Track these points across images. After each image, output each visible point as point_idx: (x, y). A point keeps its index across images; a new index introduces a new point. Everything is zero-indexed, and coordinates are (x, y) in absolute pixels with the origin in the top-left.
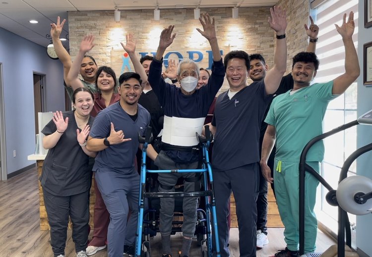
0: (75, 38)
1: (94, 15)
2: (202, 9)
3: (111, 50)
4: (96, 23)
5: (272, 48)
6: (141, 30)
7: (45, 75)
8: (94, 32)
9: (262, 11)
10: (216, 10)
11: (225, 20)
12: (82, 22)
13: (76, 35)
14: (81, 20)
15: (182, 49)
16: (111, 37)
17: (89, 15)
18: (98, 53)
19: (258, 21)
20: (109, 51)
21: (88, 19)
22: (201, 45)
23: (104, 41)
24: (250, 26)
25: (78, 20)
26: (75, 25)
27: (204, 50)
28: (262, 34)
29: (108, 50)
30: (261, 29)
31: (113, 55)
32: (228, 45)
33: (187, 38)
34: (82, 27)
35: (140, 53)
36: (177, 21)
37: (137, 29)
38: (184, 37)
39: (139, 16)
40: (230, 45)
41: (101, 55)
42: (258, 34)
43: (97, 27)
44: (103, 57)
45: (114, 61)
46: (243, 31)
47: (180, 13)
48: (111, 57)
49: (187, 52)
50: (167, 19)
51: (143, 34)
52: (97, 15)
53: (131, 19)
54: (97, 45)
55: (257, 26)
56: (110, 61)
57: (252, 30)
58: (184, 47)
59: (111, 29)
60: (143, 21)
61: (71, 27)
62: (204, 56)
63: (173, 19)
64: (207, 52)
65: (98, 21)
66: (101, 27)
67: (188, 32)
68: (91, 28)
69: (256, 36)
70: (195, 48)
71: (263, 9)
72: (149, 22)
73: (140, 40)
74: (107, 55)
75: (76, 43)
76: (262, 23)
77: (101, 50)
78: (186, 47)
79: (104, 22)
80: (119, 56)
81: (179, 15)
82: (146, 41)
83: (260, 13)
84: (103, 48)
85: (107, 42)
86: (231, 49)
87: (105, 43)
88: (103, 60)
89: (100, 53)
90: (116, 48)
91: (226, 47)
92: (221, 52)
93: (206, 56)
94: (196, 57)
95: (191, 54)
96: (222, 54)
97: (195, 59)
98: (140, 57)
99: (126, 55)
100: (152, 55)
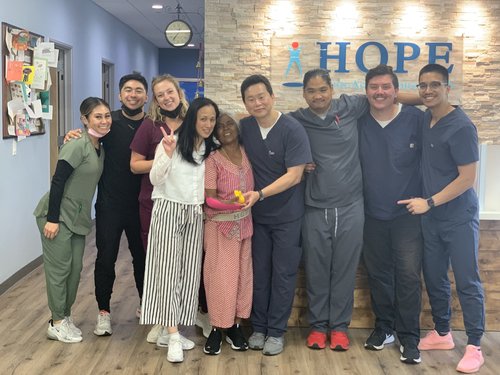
0: (214, 14)
3: (272, 35)
6: (321, 5)
7: (112, 65)
8: (246, 6)
13: (216, 9)
15: (387, 38)
18: (251, 40)
20: (268, 37)
22: (417, 33)
23: (261, 20)
24: (497, 7)
27: (422, 40)
29: (266, 36)
31: (275, 44)
32: (460, 35)
33: (396, 21)
35: (318, 43)
37: (316, 4)
38: (389, 19)
40: (464, 36)
41: (255, 44)
44: (258, 47)
45: (275, 53)
46: (486, 14)
48: (271, 47)
49: (395, 44)
51: (325, 12)
54: (250, 27)
56: (268, 55)
58: (389, 35)
62: (421, 51)
64: (427, 44)
67: (398, 12)
70: (408, 38)
73: (319, 21)
74: (265, 44)
75: (215, 23)
77: (254, 36)
78: (394, 36)
80: (283, 46)
82: (328, 23)
84: (260, 32)
85: (265, 23)
86: (465, 41)
87: (262, 24)
88: (258, 52)
89: (253, 41)
90: (280, 34)
91: (457, 37)
92: (450, 45)
93: (424, 51)
94: (408, 52)
95: (401, 47)
96: (451, 49)
97: (406, 55)
98: (318, 49)
99: (295, 45)
100: (338, 46)
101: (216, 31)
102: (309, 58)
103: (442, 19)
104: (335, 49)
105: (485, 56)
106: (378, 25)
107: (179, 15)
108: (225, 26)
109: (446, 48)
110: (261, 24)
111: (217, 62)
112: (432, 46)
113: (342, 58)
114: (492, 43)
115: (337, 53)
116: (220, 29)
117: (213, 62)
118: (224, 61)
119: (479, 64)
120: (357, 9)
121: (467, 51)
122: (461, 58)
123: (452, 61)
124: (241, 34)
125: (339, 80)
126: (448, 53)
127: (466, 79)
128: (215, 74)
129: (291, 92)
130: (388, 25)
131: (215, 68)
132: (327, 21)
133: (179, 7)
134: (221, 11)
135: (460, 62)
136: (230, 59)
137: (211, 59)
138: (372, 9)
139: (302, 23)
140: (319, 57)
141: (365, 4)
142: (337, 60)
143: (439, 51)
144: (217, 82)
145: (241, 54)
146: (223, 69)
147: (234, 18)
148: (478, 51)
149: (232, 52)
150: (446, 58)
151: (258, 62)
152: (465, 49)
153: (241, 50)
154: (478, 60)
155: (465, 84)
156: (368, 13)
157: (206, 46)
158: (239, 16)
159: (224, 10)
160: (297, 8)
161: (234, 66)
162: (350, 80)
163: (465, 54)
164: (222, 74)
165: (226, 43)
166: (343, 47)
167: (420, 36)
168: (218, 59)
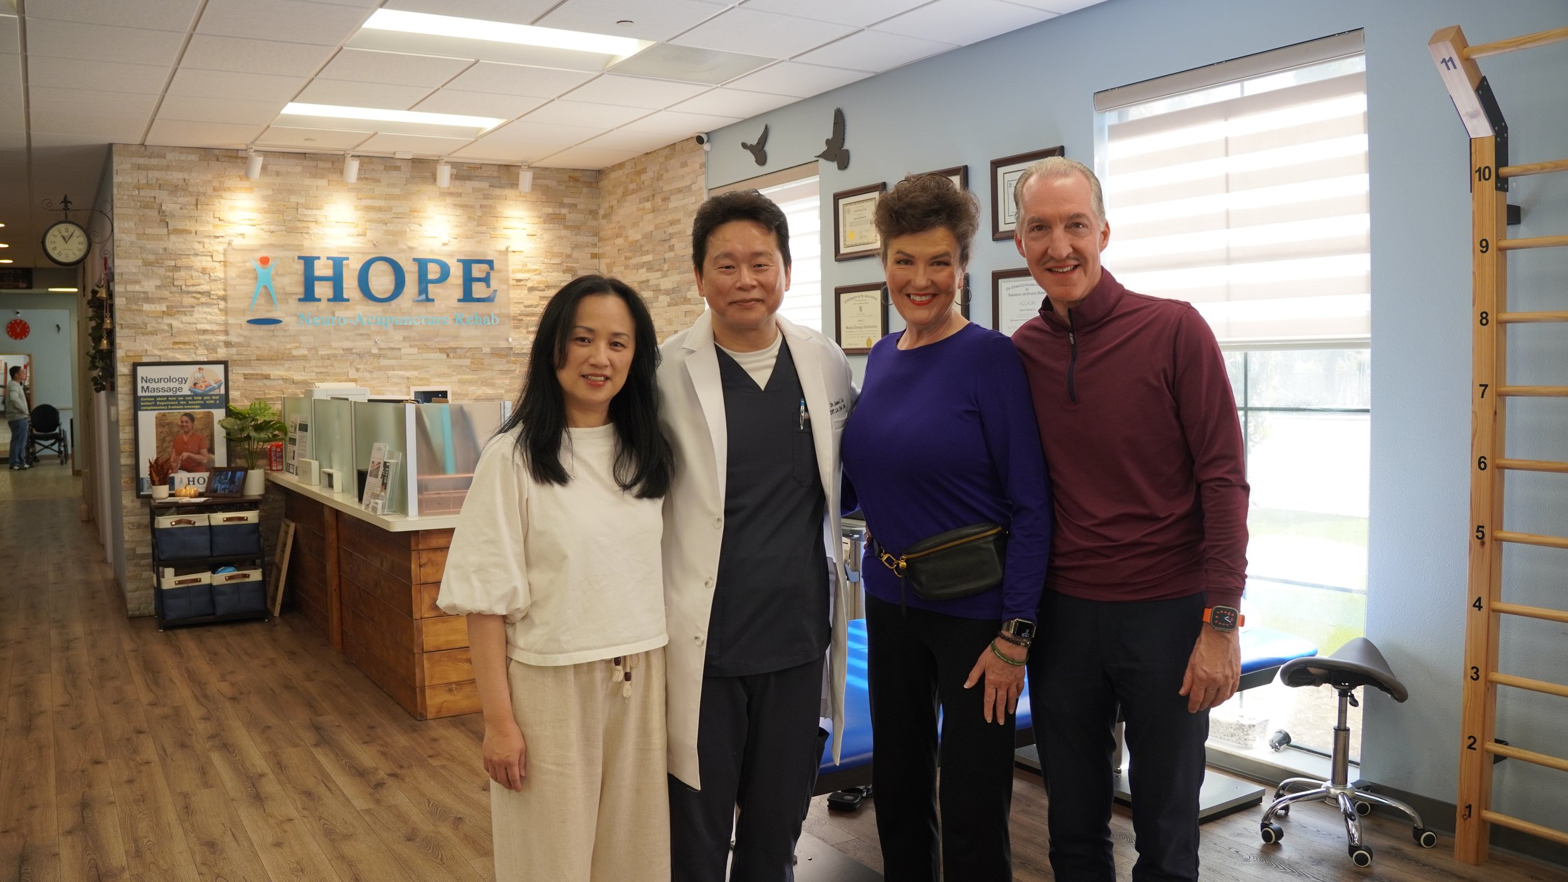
0: (131, 212)
1: (183, 157)
2: (454, 165)
3: (225, 246)
4: (186, 175)
5: (596, 261)
6: (302, 201)
8: (183, 200)
9: (576, 180)
10: (478, 168)
11: (498, 192)
12: (151, 174)
13: (132, 204)
14: (147, 168)
15: (403, 251)
16: (227, 215)
17: (170, 156)
18: (192, 252)
19: (566, 201)
20: (221, 248)
21: (168, 168)
22: (444, 244)
23: (208, 222)
24: (550, 211)
25: (139, 167)
26: (130, 180)
27: (451, 255)
28: (576, 228)
29: (218, 247)
30: (572, 217)
31: (231, 258)
32: (503, 248)
33: (414, 227)
34: (149, 185)
35: (300, 258)
36: (388, 185)
37: (294, 199)
38: (404, 224)
39: (299, 169)
40: (510, 249)
41: (199, 258)
42: (567, 227)
43: (190, 189)
44: (205, 264)
45: (232, 272)
46: (537, 220)
47: (398, 168)
48: (225, 263)
49: (414, 260)
50: (367, 179)
51: (308, 212)
52: (193, 158)
53: (278, 174)
54: (188, 232)
55: (564, 211)
56: (221, 275)
57: (553, 219)
58: (404, 247)
59: (227, 195)
60: (308, 181)
61: (119, 185)
62: (452, 271)
63: (379, 181)
64: (459, 261)
65: (194, 175)
66: (201, 190)
67: (416, 214)
68: (174, 189)
69: (564, 233)
70: (432, 252)
71: (576, 174)
72: (324, 182)
73: (299, 224)
74: (215, 258)
75: (132, 224)
76: (575, 205)
77: (198, 246)
78: (412, 248)
79: (209, 177)
80: (244, 262)
81: (394, 173)
82: (314, 229)
83: (571, 184)
84: (206, 240)
85: (215, 226)
86: (512, 258)
87: (211, 228)
88: (204, 271)
89: (196, 255)
90: (238, 242)
91: (500, 252)
92: (490, 263)
93: (456, 271)
94: (433, 272)
95: (422, 264)
96: (492, 268)
97: (431, 276)
98: (300, 267)
99: (265, 261)
100: (331, 262)
101: (133, 237)
102: (286, 280)
103: (478, 225)
104: (326, 266)
105: (538, 278)
106: (387, 232)
107: (66, 213)
108: (148, 231)
109: (485, 267)
110: (209, 228)
111: (137, 288)
112: (467, 264)
113: (337, 280)
114: (547, 261)
115: (329, 272)
116: (140, 236)
117: (130, 288)
118: (149, 286)
119: (531, 289)
120: (357, 208)
121: (514, 272)
122: (506, 281)
123: (494, 283)
124: (175, 243)
125: (333, 313)
126: (488, 274)
127: (515, 310)
128: (135, 307)
129: (261, 333)
130: (402, 233)
131: (133, 298)
132: (312, 225)
133: (66, 201)
134: (141, 207)
135: (505, 287)
136: (158, 283)
137: (126, 283)
138: (380, 209)
139: (272, 228)
140: (302, 279)
141: (369, 202)
142: (329, 284)
143: (477, 271)
144: (139, 320)
145: (177, 275)
146: (148, 299)
147: (164, 219)
148: (528, 271)
149: (162, 271)
150: (486, 280)
151: (205, 287)
152: (510, 269)
153: (177, 268)
154: (530, 284)
155: (514, 318)
156: (373, 215)
157: (117, 262)
158: (173, 216)
159: (146, 206)
160: (265, 205)
161: (166, 293)
162: (349, 313)
163: (512, 276)
164: (146, 307)
165: (152, 258)
166: (338, 264)
167: (448, 249)
168: (137, 282)
